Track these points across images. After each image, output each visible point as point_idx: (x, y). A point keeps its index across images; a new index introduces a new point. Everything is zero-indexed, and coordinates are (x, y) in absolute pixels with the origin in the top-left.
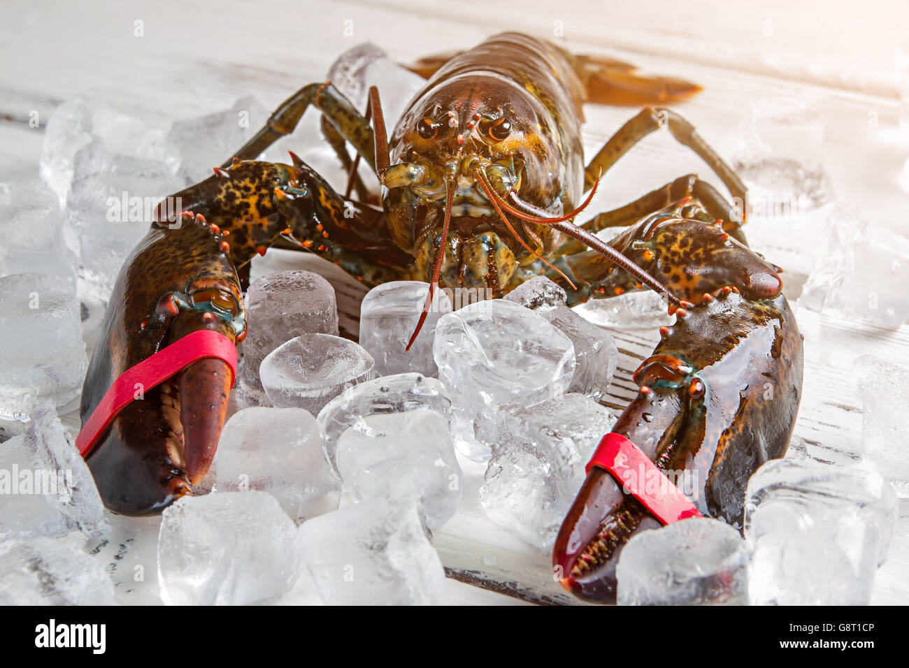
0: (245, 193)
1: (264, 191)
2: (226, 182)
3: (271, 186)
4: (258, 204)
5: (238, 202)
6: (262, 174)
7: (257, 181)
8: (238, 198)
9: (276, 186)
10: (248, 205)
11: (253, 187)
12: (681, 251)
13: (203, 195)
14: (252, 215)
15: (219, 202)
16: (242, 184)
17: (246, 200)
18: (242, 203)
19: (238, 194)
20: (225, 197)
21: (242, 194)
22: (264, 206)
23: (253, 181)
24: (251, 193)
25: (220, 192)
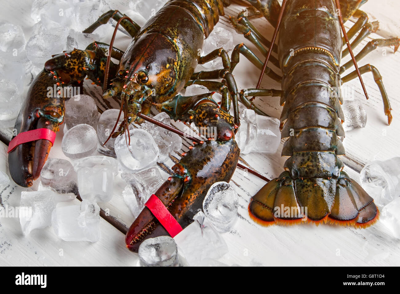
0: (74, 64)
1: (80, 65)
2: (69, 59)
3: (83, 64)
4: (78, 68)
5: (71, 67)
6: (81, 58)
7: (79, 60)
8: (71, 66)
9: (85, 64)
10: (74, 68)
11: (77, 62)
12: (202, 118)
13: (60, 63)
14: (76, 72)
15: (65, 66)
16: (74, 61)
17: (74, 67)
18: (73, 67)
19: (72, 64)
20: (67, 65)
21: (73, 64)
22: (80, 70)
23: (77, 60)
24: (76, 64)
25: (66, 63)
